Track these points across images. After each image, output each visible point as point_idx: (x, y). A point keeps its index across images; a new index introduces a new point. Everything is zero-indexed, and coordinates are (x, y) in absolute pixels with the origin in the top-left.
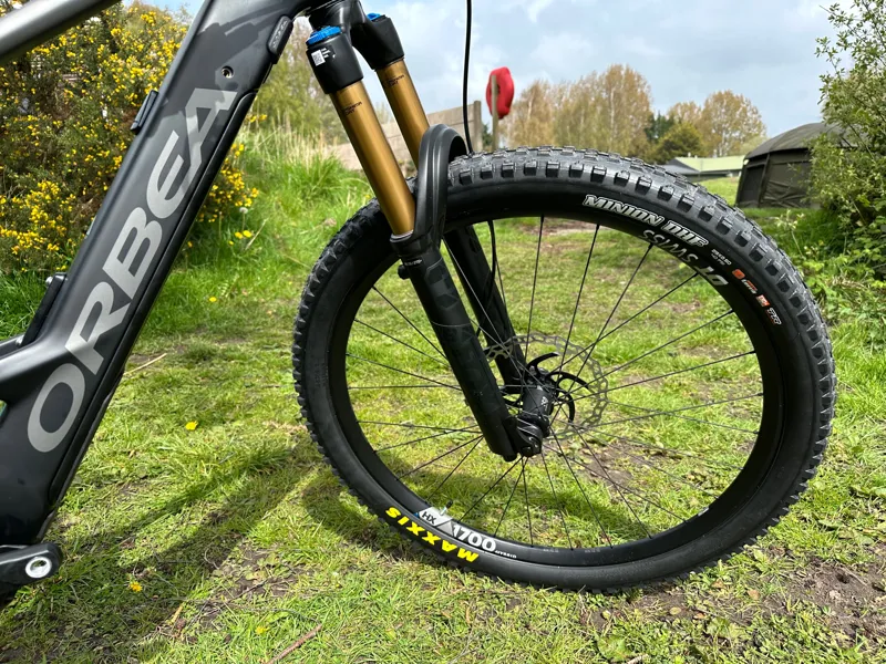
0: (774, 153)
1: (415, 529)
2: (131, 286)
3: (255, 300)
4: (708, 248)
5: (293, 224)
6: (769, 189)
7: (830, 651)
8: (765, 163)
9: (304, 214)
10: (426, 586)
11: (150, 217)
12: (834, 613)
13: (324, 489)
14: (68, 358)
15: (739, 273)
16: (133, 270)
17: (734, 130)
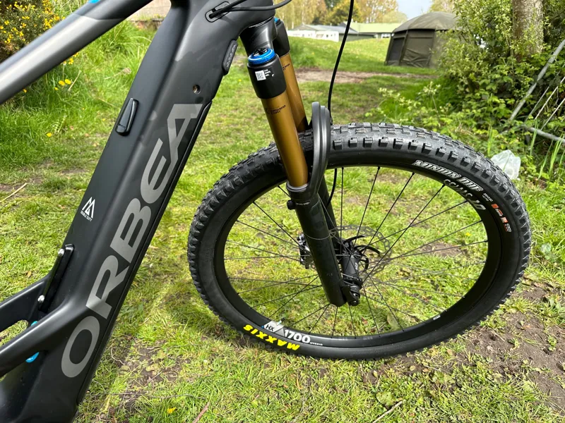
0: (411, 30)
1: (261, 336)
2: (130, 254)
3: (81, 134)
4: (482, 193)
5: (97, 71)
6: (406, 54)
7: (495, 386)
8: (405, 36)
9: (105, 63)
10: (267, 365)
11: (143, 204)
12: (492, 361)
13: (179, 296)
14: (88, 313)
15: (495, 206)
16: (131, 243)
17: (380, 5)
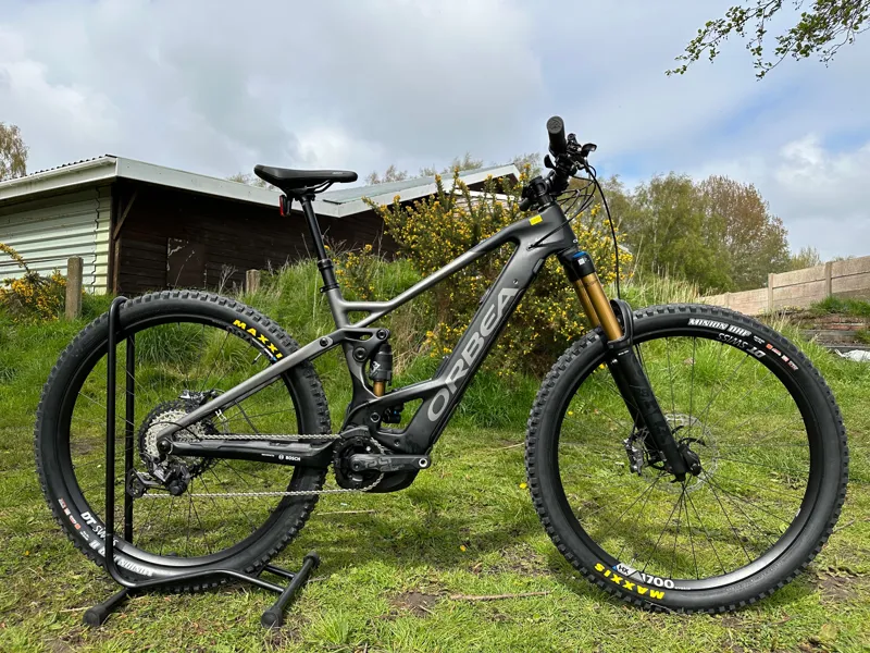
1: (617, 579)
2: (470, 361)
3: (604, 418)
4: (752, 336)
5: (657, 361)
11: (481, 336)
14: (445, 386)
15: (769, 346)
16: (472, 355)
